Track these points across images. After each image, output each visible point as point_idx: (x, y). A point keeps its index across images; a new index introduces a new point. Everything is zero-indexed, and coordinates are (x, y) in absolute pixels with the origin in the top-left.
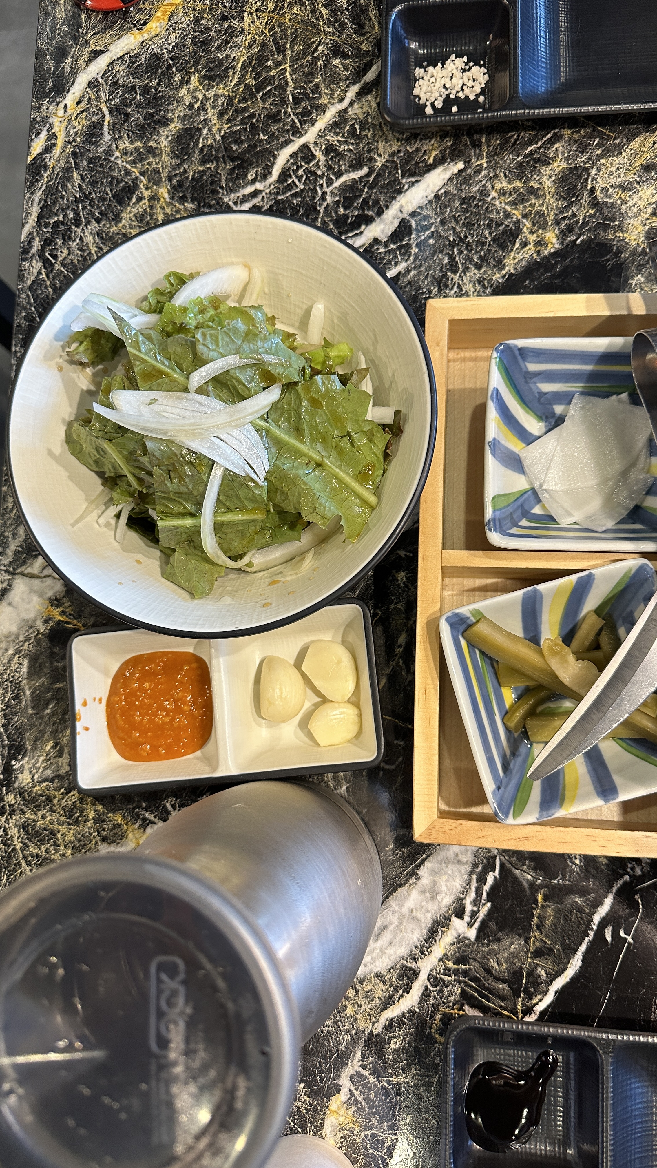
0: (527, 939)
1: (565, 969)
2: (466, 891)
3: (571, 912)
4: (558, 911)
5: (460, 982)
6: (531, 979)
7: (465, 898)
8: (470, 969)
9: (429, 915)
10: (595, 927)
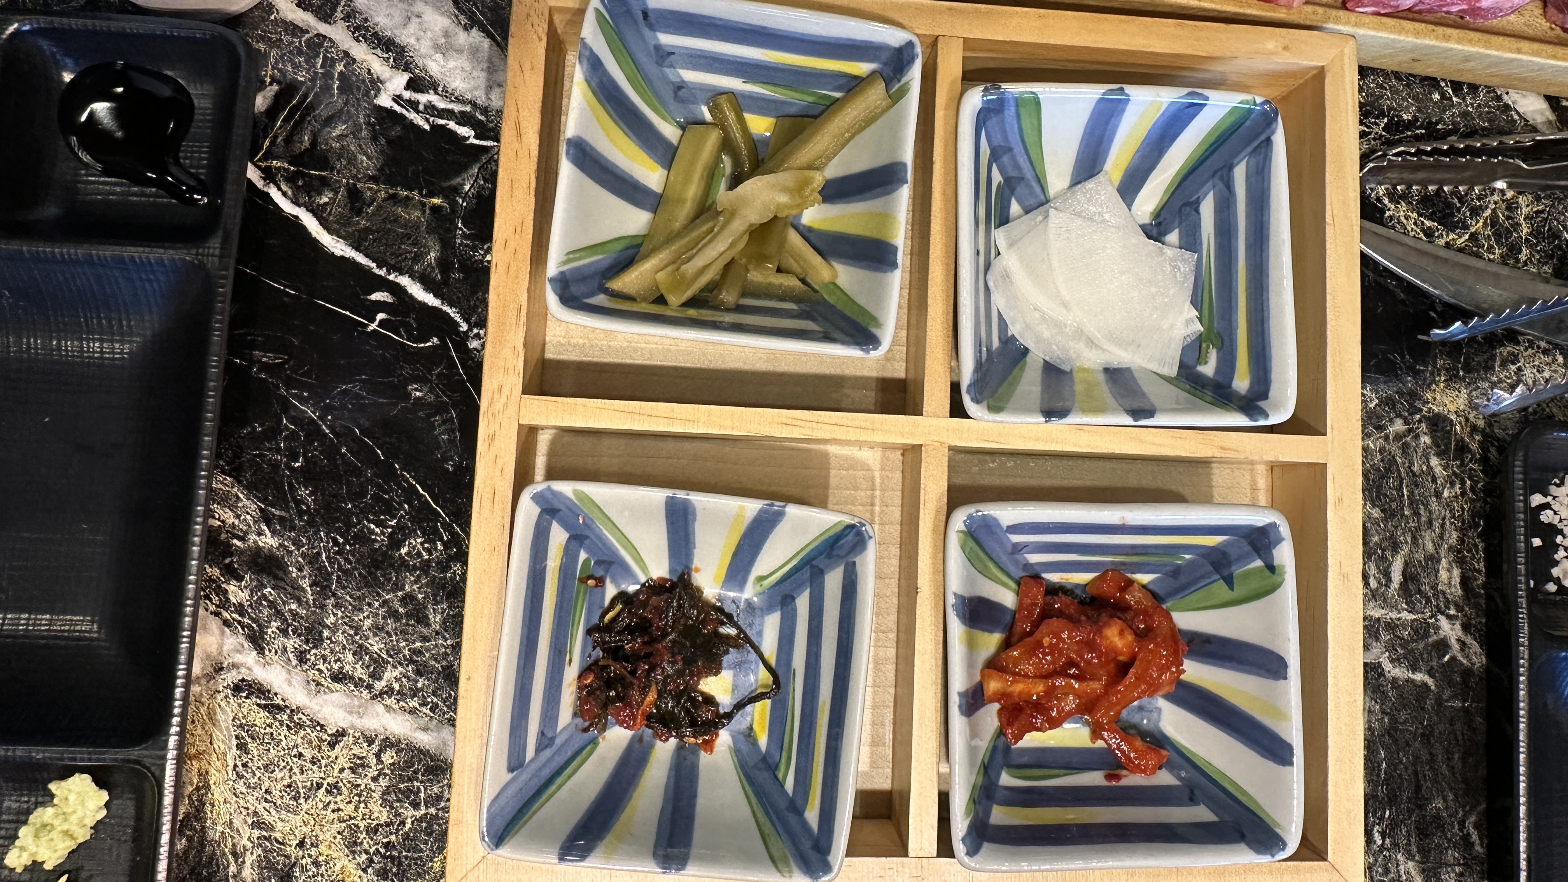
0: (374, 179)
1: (330, 231)
2: (447, 94)
3: (415, 244)
4: (416, 226)
5: (313, 80)
6: (316, 183)
7: (436, 93)
8: (333, 95)
9: (412, 41)
10: (391, 277)
